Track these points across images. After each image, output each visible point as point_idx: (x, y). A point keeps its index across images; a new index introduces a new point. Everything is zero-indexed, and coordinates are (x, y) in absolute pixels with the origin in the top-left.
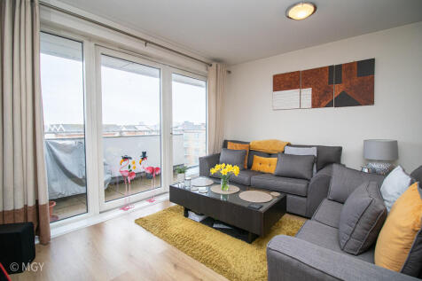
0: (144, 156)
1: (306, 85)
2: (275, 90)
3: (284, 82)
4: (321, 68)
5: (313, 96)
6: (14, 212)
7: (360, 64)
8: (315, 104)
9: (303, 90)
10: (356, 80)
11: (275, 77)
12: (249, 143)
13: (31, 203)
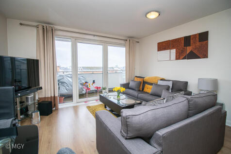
0: (94, 82)
1: (173, 48)
2: (158, 51)
3: (163, 46)
4: (180, 38)
5: (176, 54)
6: (48, 98)
7: (200, 34)
8: (178, 58)
9: (171, 50)
10: (198, 44)
11: (159, 44)
12: (144, 78)
13: (53, 96)
